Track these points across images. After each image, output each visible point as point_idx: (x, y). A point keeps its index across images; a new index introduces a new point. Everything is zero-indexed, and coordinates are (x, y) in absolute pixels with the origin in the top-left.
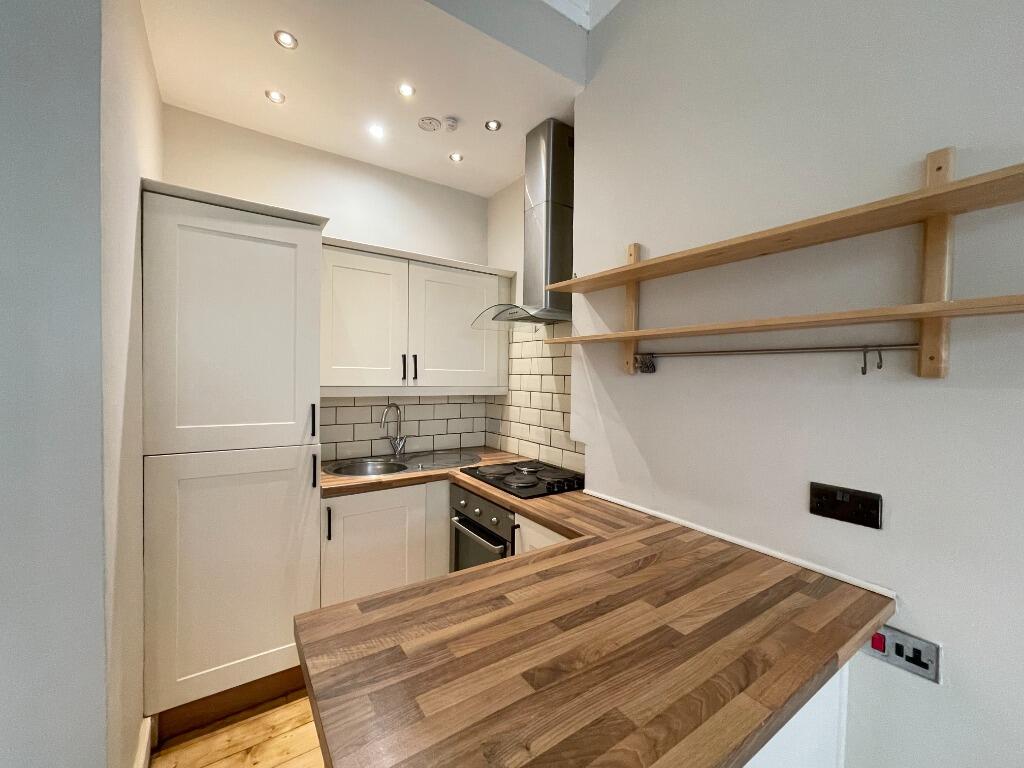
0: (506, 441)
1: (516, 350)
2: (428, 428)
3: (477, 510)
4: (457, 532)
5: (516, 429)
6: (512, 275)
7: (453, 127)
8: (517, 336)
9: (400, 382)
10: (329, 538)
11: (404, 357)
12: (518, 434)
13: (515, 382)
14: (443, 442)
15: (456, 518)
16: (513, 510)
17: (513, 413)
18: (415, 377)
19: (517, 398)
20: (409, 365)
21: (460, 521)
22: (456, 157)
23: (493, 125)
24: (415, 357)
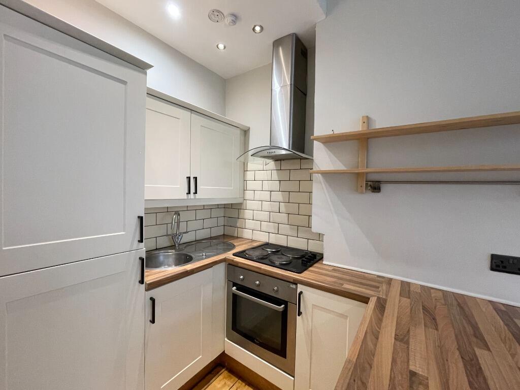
0: (242, 231)
1: (250, 176)
2: (193, 225)
3: (257, 282)
4: (235, 296)
5: (249, 224)
6: (246, 129)
7: (234, 22)
8: (250, 166)
9: (185, 196)
10: (153, 321)
11: (189, 178)
12: (252, 227)
13: (249, 195)
14: (202, 234)
15: (235, 288)
16: (296, 282)
17: (248, 214)
18: (196, 193)
19: (249, 204)
20: (192, 184)
21: (237, 289)
22: (221, 46)
23: (258, 29)
24: (196, 178)
